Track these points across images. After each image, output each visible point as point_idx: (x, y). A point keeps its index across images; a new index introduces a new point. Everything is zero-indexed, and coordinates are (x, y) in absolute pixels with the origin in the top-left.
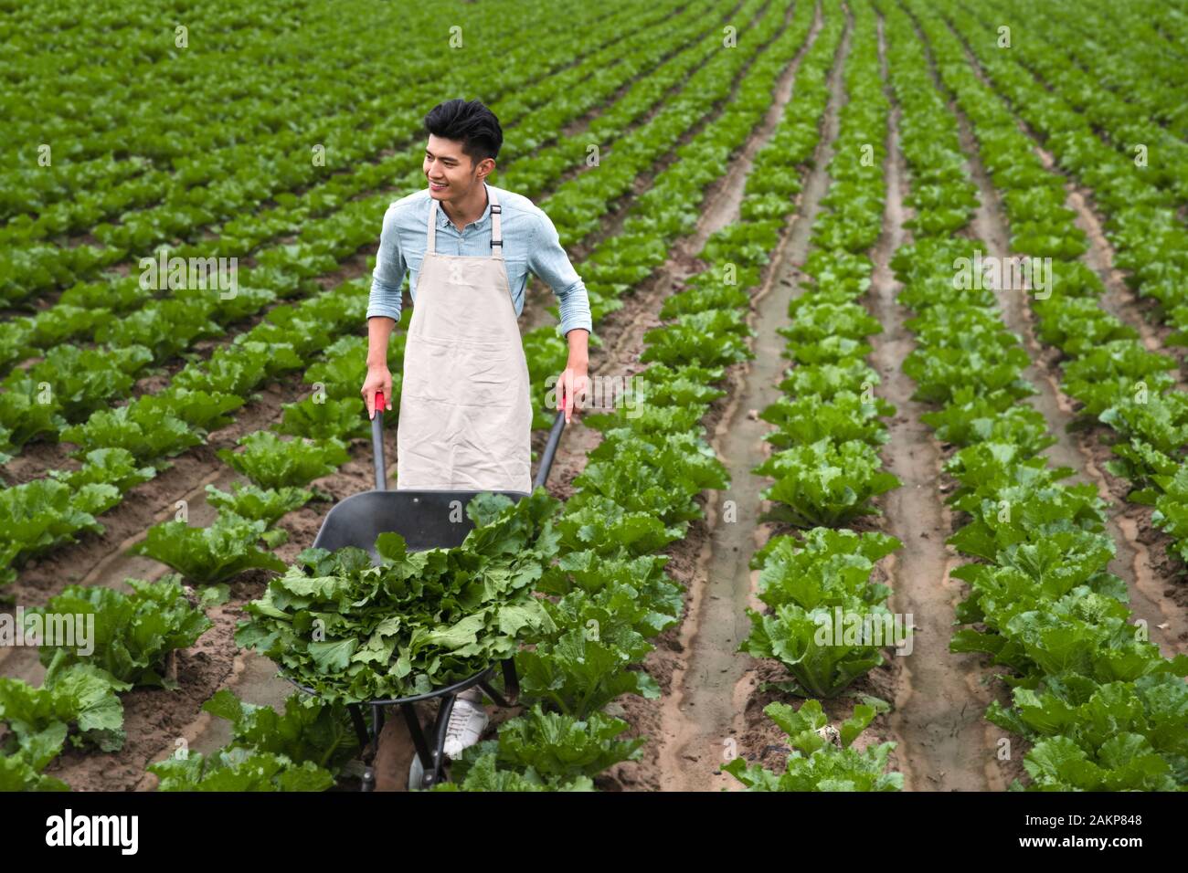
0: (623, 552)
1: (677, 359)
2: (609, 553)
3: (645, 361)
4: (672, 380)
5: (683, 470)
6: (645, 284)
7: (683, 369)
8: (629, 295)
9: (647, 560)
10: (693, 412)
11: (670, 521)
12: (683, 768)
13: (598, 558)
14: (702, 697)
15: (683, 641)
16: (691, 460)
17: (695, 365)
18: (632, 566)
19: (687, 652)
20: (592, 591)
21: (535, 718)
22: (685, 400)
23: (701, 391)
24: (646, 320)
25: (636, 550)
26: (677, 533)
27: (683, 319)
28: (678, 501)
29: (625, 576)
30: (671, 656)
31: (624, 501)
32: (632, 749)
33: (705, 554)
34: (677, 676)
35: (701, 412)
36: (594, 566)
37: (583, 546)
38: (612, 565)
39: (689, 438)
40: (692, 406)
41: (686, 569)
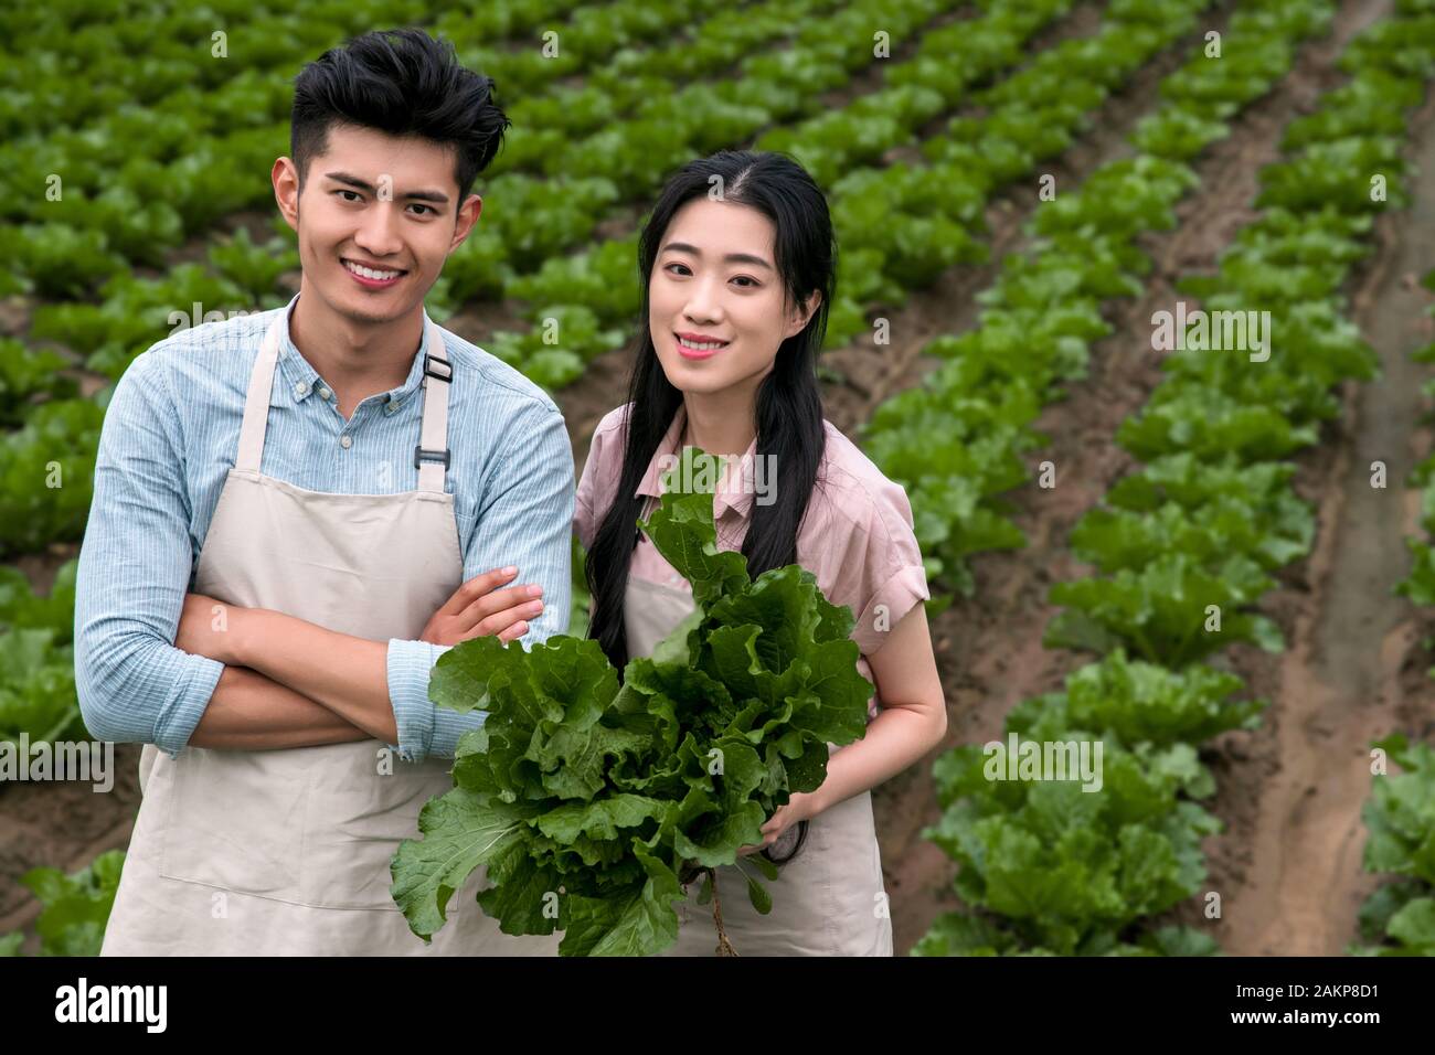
0: (1232, 459)
1: (1306, 205)
2: (1212, 459)
3: (1259, 207)
4: (1301, 233)
5: (1314, 353)
6: (1258, 104)
7: (1313, 219)
8: (1236, 120)
9: (1265, 471)
10: (1328, 276)
11: (1297, 418)
12: (1311, 743)
13: (1199, 466)
14: (1337, 653)
15: (1312, 578)
16: (1326, 340)
17: (1330, 213)
18: (1245, 477)
19: (1316, 594)
20: (1190, 508)
21: (1117, 667)
22: (1317, 259)
23: (1340, 248)
24: (1259, 153)
25: (1250, 456)
26: (1307, 435)
27: (1314, 151)
28: (1308, 394)
29: (1234, 490)
30: (1294, 597)
31: (1233, 390)
32: (1247, 715)
33: (1341, 465)
34: (1303, 624)
35: (1338, 276)
36: (1193, 476)
37: (1176, 449)
38: (1217, 476)
39: (1322, 309)
40: (1328, 267)
41: (1315, 484)
